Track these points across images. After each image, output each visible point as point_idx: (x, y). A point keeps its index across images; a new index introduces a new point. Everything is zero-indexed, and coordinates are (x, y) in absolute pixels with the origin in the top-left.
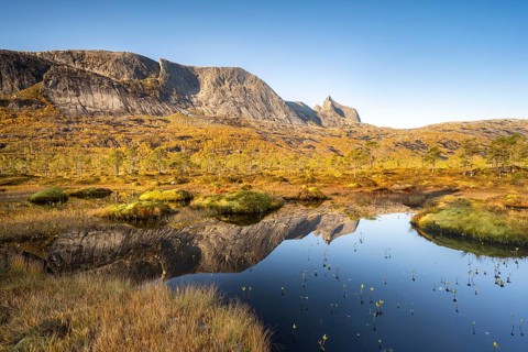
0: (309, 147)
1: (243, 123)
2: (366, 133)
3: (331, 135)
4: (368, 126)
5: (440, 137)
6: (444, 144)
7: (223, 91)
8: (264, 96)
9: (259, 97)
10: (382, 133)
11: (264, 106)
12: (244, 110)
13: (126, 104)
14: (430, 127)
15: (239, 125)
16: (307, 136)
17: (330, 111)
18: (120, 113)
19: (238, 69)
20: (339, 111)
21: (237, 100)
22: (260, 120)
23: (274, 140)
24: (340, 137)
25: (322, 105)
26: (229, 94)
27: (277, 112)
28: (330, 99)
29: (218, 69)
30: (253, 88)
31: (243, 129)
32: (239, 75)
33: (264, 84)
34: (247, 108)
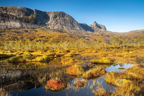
0: (87, 39)
1: (64, 31)
2: (108, 34)
3: (95, 35)
4: (109, 32)
5: (134, 35)
6: (136, 38)
7: (56, 20)
8: (71, 22)
9: (69, 22)
11: (71, 25)
12: (64, 27)
13: (22, 25)
14: (131, 31)
15: (62, 32)
16: (87, 36)
17: (96, 27)
18: (19, 29)
19: (62, 12)
20: (99, 27)
21: (62, 23)
22: (70, 30)
23: (75, 37)
24: (99, 36)
25: (92, 25)
26: (59, 21)
27: (76, 27)
28: (95, 22)
29: (55, 12)
30: (67, 19)
31: (64, 33)
32: (63, 14)
33: (71, 17)
34: (65, 26)
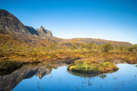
0: (34, 43)
1: (6, 32)
2: (54, 39)
3: (42, 39)
4: (55, 37)
5: (75, 42)
6: (76, 44)
8: (16, 23)
9: (14, 23)
10: (59, 40)
11: (16, 26)
12: (6, 27)
14: (73, 39)
15: (4, 33)
16: (33, 39)
17: (42, 31)
19: (4, 10)
20: (45, 31)
21: (3, 23)
22: (14, 32)
23: (20, 40)
24: (45, 40)
25: (39, 29)
27: (21, 29)
28: (42, 27)
30: (11, 19)
31: (5, 35)
33: (16, 18)
34: (8, 27)
